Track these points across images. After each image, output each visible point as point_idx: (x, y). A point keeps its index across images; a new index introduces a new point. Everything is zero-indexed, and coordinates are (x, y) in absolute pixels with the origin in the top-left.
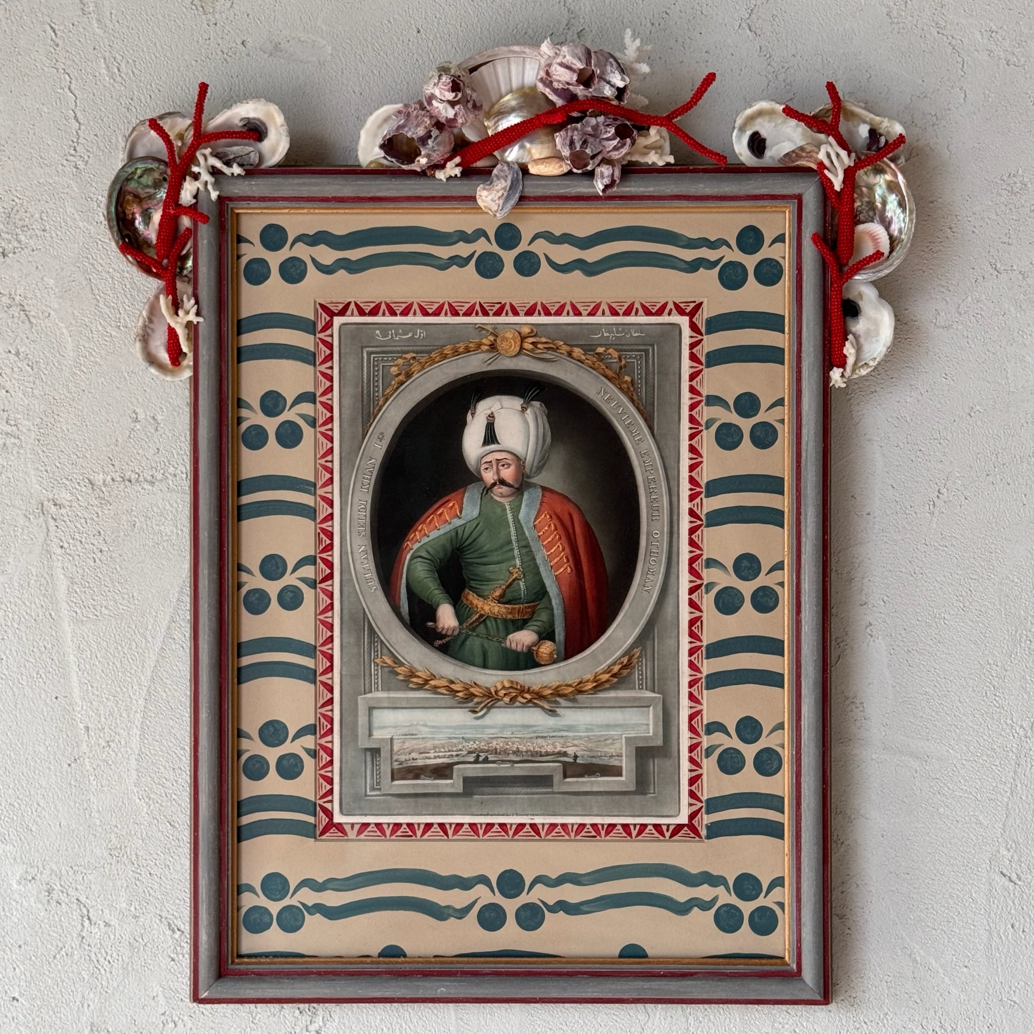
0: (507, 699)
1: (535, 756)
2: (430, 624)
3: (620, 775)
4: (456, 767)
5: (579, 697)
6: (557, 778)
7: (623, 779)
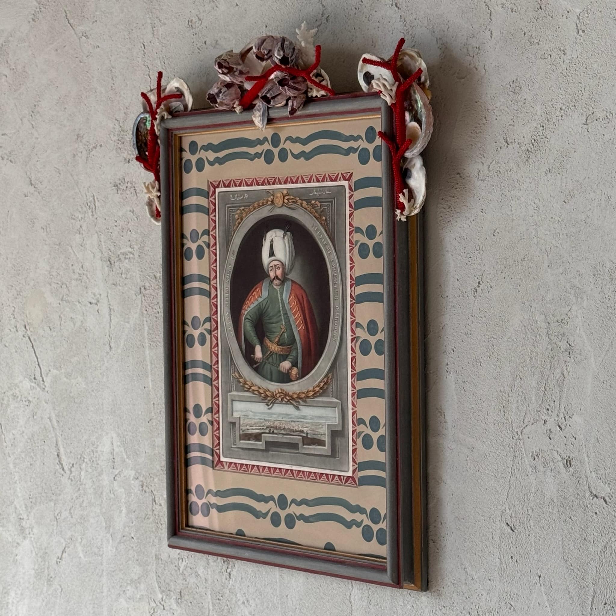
0: (280, 399)
1: (291, 432)
2: (252, 355)
3: (325, 446)
4: (263, 435)
5: (308, 400)
6: (300, 445)
7: (326, 448)
